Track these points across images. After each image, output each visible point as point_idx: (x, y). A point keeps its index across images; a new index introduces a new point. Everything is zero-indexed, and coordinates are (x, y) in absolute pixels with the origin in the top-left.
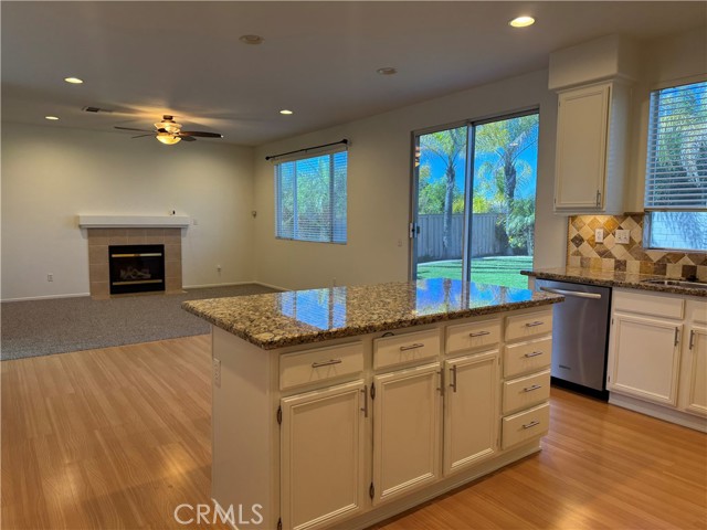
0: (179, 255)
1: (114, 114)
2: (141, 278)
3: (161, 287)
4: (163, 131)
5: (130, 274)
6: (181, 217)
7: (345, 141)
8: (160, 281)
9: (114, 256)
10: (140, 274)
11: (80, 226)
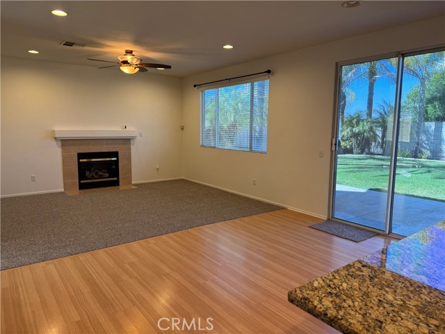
0: (129, 158)
1: (87, 48)
2: (101, 177)
3: (116, 183)
4: (125, 62)
5: (93, 174)
6: (131, 131)
7: (269, 72)
8: (116, 179)
9: (81, 160)
10: (100, 173)
11: (55, 138)
